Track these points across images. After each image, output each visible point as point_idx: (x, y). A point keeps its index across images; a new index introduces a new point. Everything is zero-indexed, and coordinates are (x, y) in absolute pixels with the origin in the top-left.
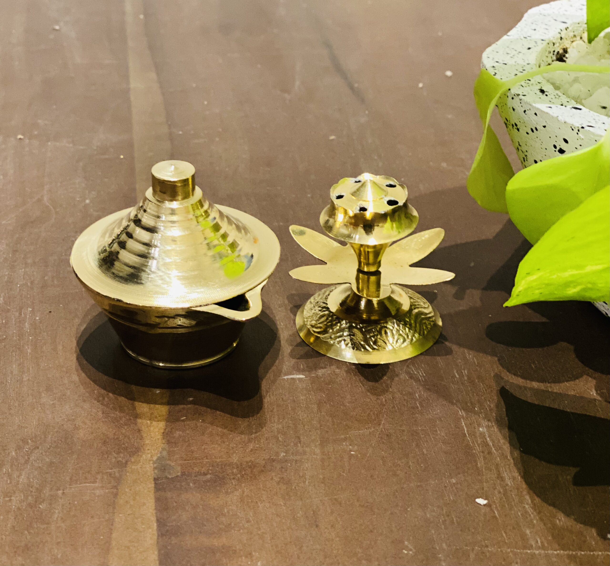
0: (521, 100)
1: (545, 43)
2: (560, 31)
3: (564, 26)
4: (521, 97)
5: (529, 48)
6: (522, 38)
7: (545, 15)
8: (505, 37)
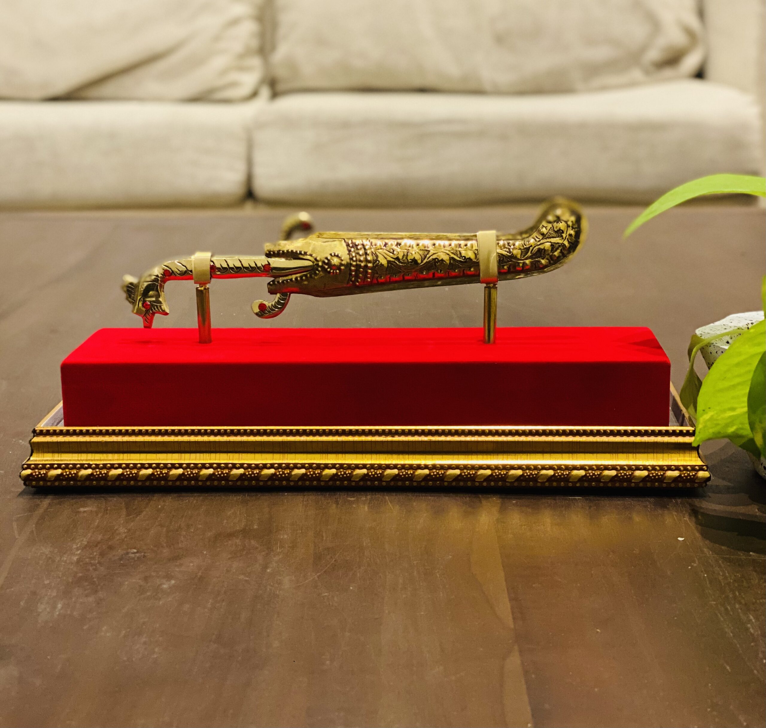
0: (714, 346)
1: (736, 328)
2: (747, 324)
3: (750, 322)
4: (714, 344)
5: (725, 329)
6: (722, 325)
7: (740, 317)
8: (712, 324)
